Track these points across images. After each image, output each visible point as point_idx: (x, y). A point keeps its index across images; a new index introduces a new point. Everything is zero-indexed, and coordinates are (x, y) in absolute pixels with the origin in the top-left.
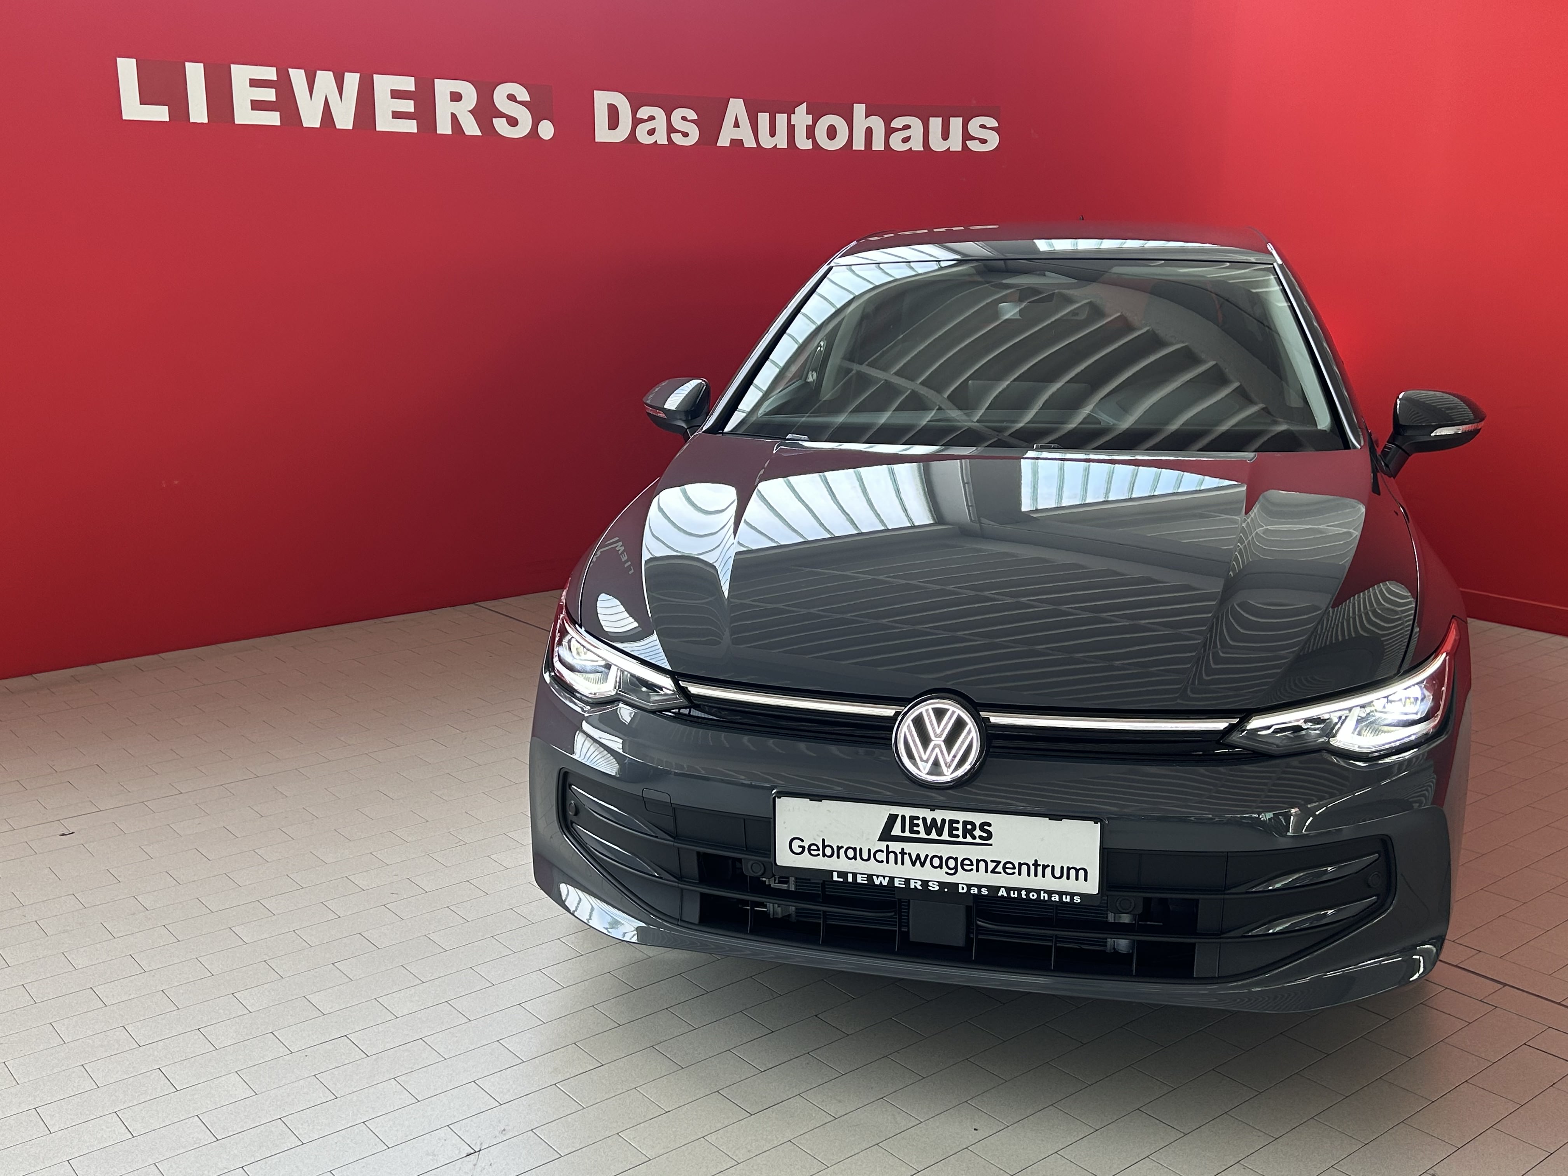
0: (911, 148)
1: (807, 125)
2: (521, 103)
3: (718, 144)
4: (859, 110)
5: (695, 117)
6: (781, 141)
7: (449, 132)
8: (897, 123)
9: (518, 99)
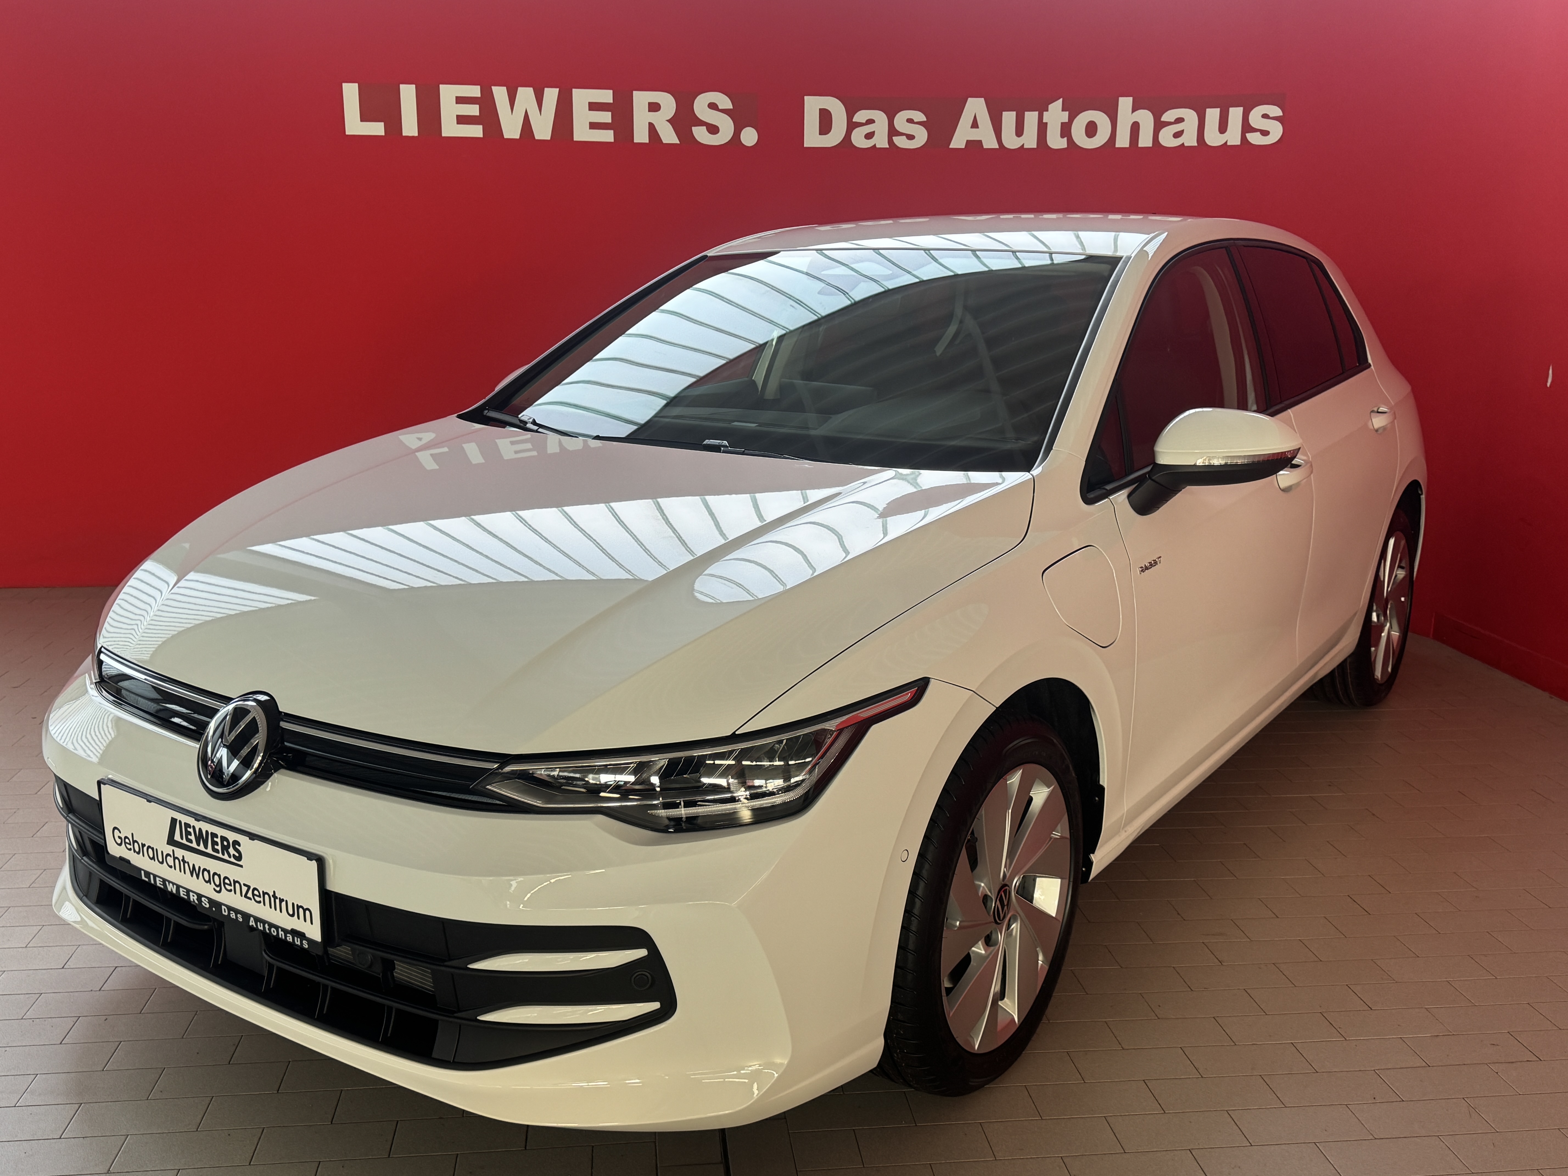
0: (1183, 144)
1: (1062, 123)
2: (724, 111)
3: (951, 146)
4: (1125, 103)
5: (925, 119)
6: (1030, 140)
7: (646, 140)
8: (1169, 116)
9: (720, 108)
